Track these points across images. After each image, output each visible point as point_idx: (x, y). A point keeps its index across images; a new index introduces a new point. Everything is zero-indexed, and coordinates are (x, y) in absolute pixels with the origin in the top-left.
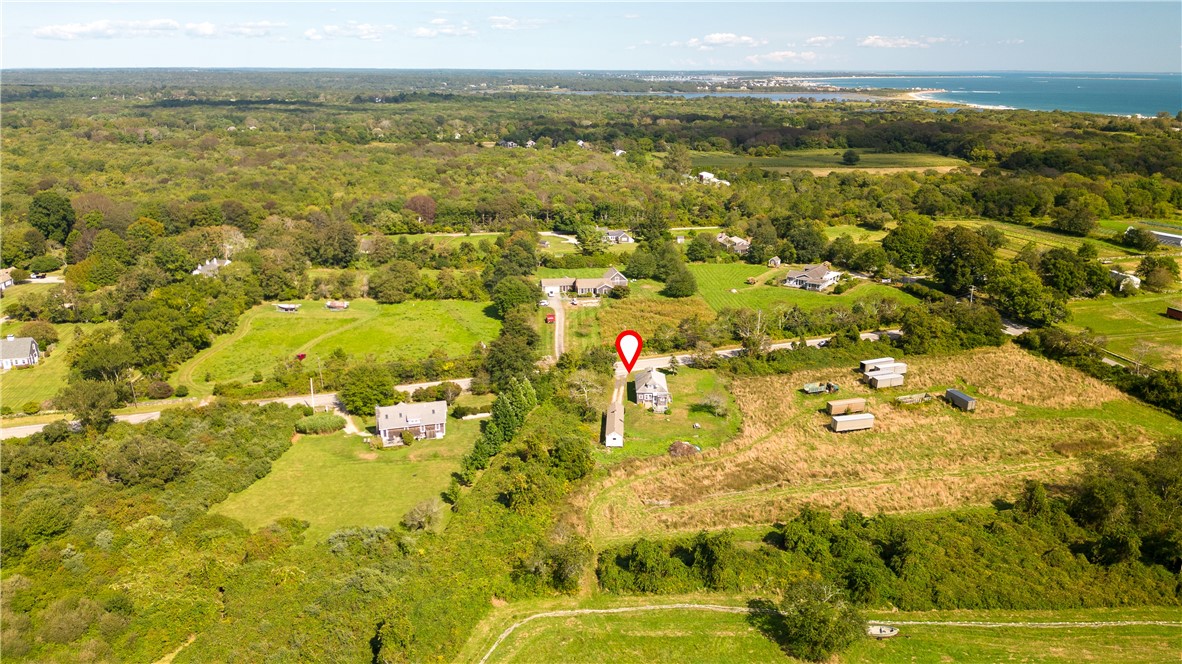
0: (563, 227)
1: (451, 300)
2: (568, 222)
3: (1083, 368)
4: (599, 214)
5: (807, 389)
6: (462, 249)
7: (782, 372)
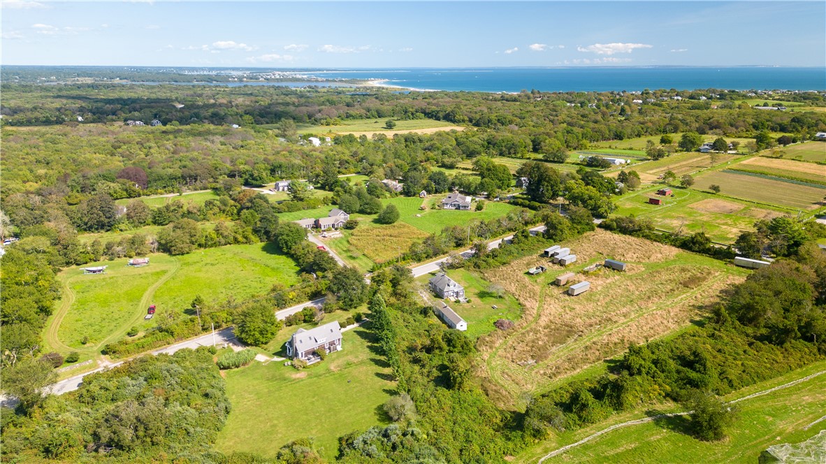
0: (254, 182)
1: (228, 245)
2: (258, 179)
3: (647, 237)
4: (275, 171)
5: (531, 272)
6: (206, 206)
7: (504, 263)
